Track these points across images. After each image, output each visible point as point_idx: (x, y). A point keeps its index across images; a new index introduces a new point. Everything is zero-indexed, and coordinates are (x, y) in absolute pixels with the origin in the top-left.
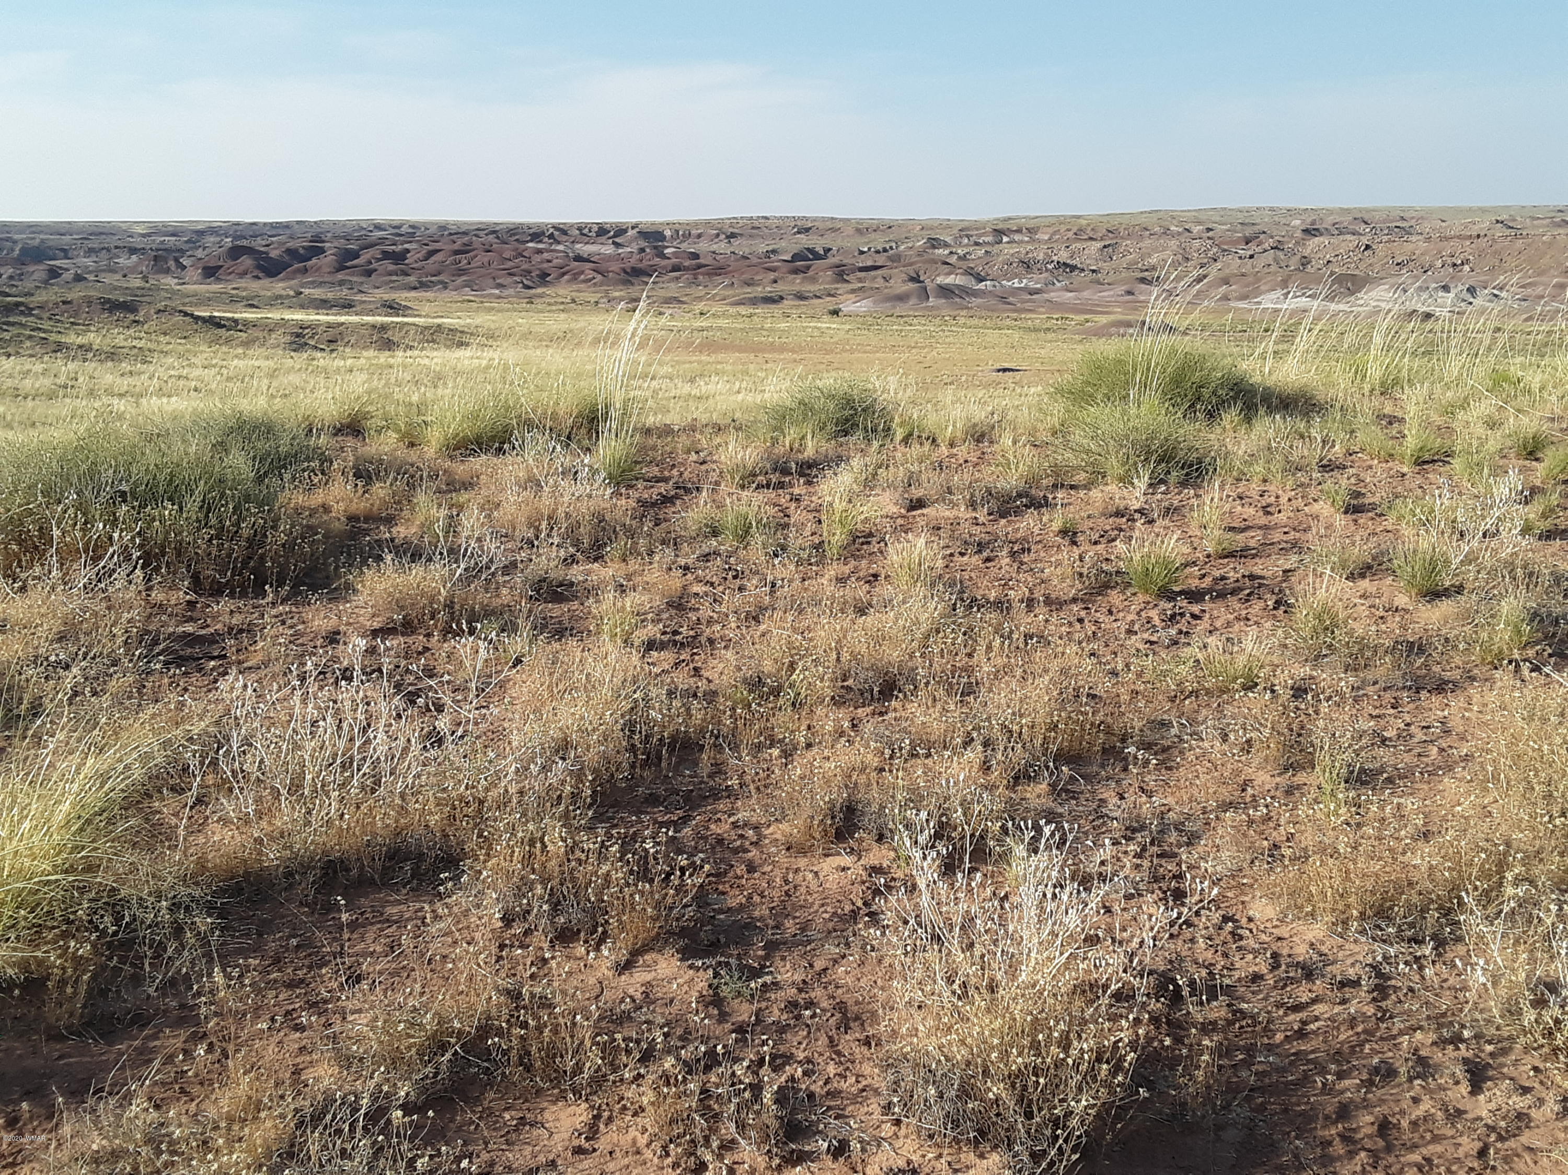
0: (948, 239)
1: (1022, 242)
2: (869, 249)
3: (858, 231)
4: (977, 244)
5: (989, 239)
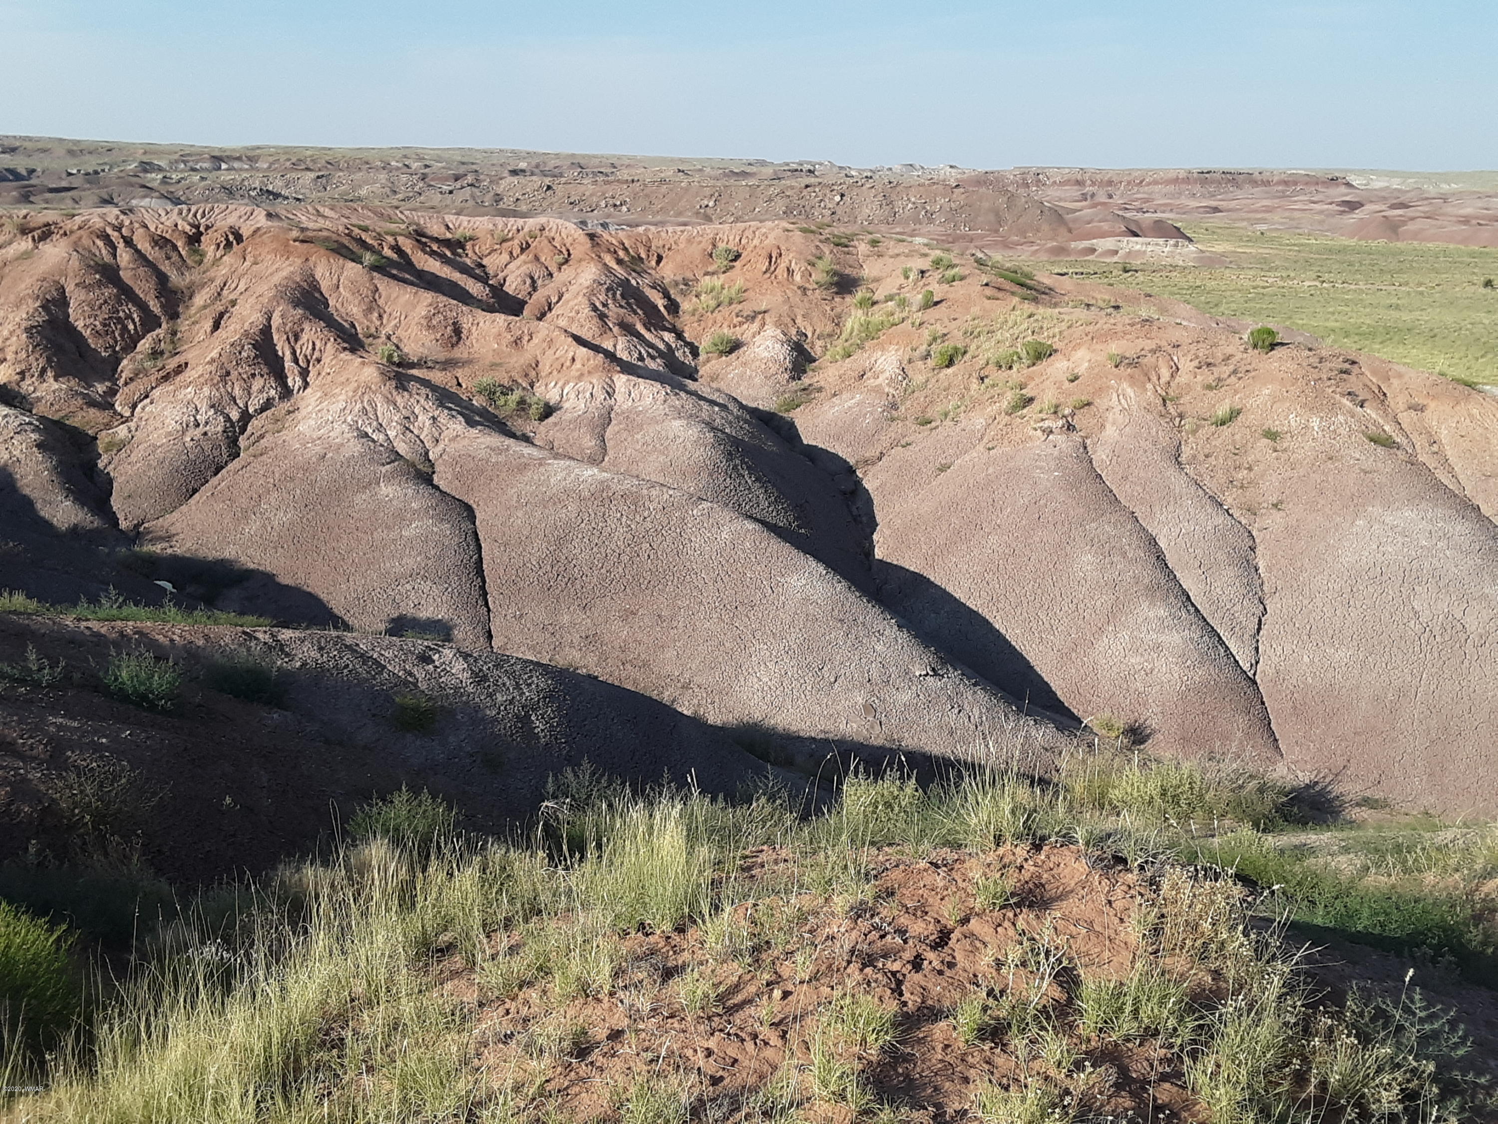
0: (163, 164)
1: (241, 170)
2: (79, 171)
3: (71, 152)
4: (193, 170)
5: (206, 165)
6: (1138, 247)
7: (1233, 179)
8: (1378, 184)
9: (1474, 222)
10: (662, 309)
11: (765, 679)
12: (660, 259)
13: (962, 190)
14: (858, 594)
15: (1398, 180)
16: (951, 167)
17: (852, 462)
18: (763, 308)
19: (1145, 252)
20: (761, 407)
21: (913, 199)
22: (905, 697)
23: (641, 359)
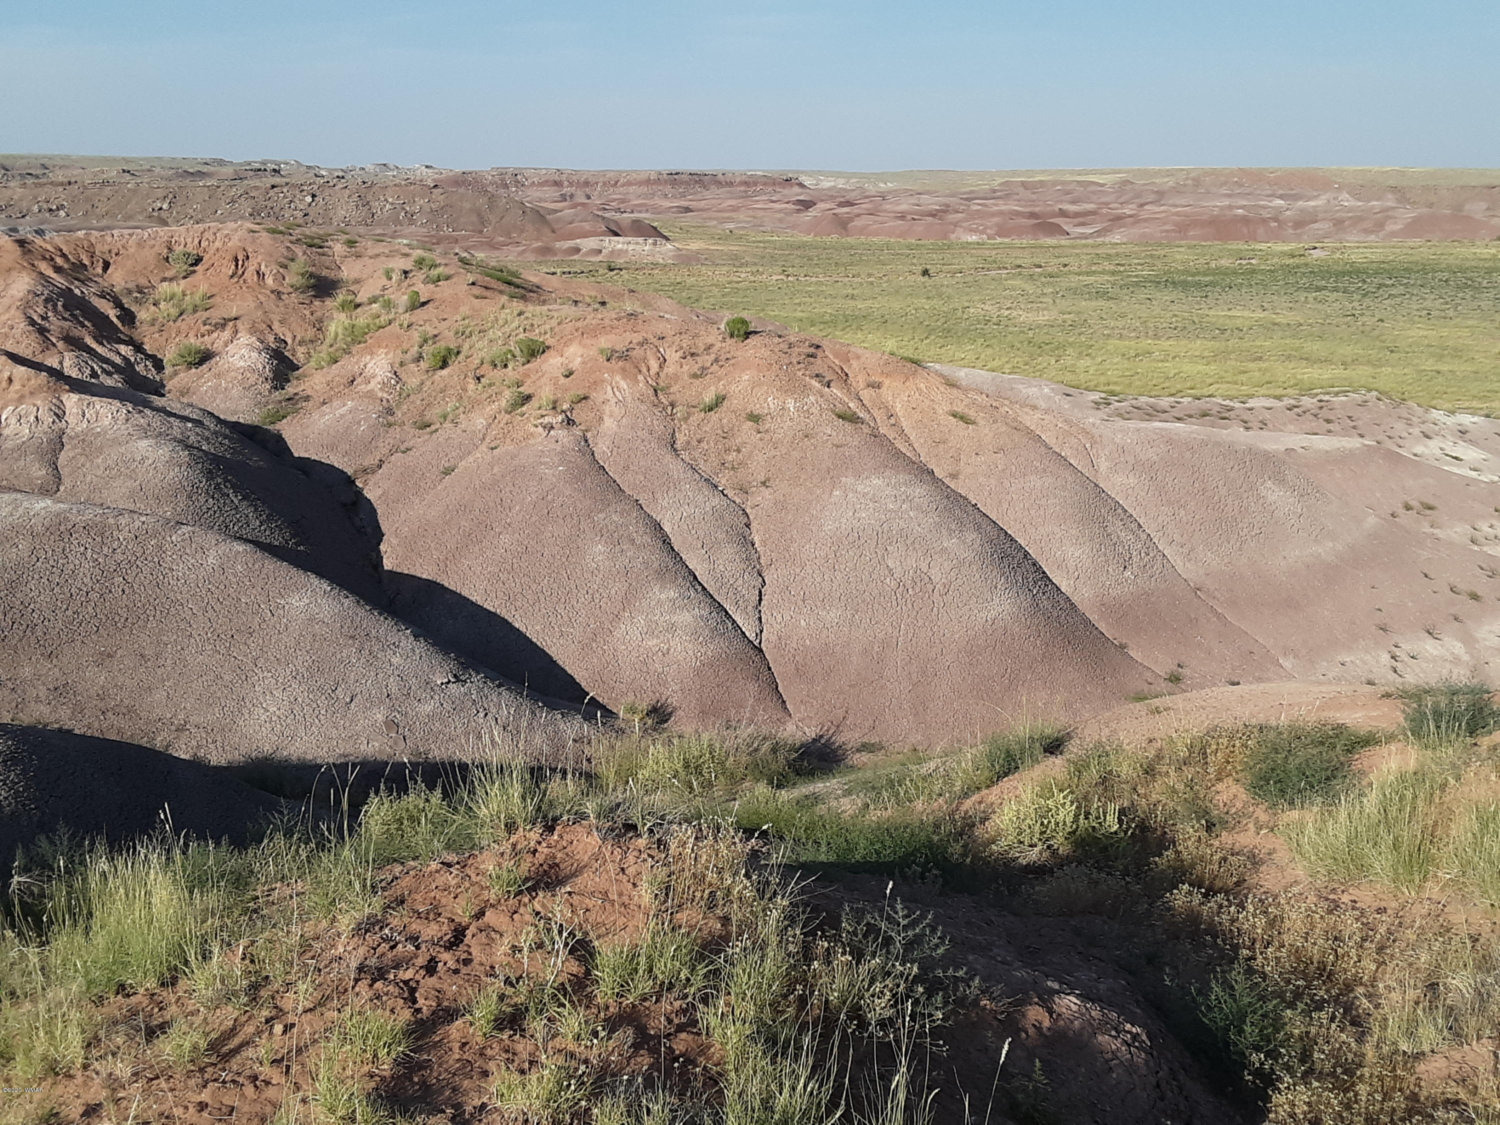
6: (620, 246)
7: (699, 180)
8: (827, 184)
9: (909, 217)
10: (115, 320)
11: (273, 709)
12: (106, 266)
13: (440, 190)
14: (368, 608)
15: (842, 181)
16: (427, 167)
17: (349, 471)
18: (234, 314)
19: (627, 251)
20: (241, 421)
21: (390, 200)
22: (427, 708)
23: (94, 375)
